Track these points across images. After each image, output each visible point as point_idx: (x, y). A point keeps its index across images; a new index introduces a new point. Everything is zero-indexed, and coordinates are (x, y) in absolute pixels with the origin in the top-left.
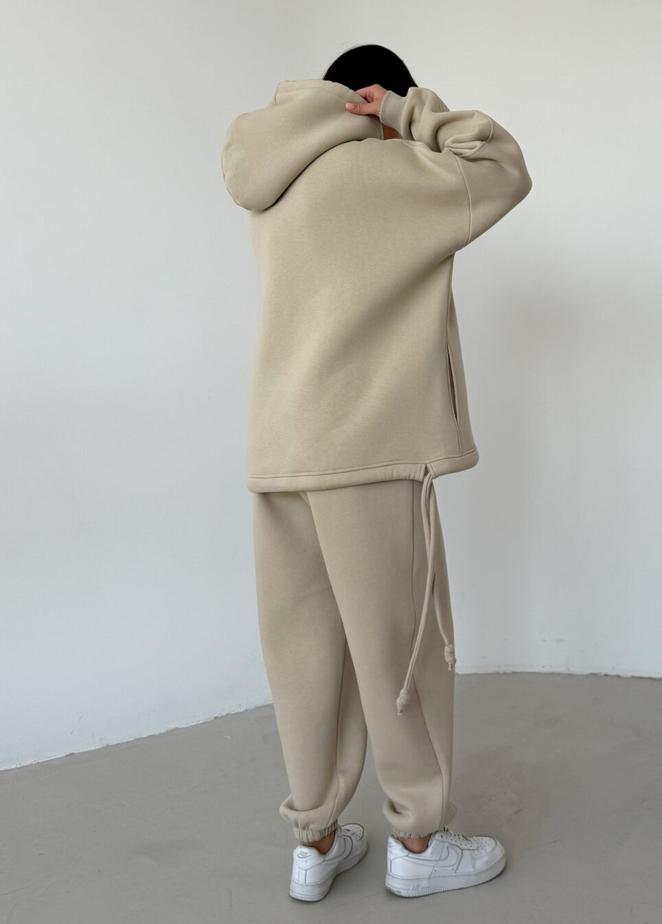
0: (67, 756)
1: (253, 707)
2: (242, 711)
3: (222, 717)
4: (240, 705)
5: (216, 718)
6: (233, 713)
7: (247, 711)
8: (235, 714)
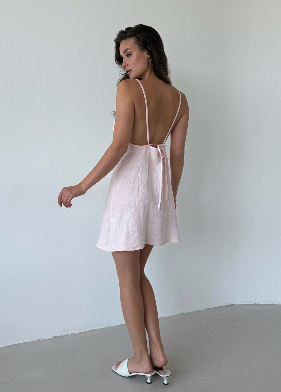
0: (120, 325)
1: (194, 311)
2: (189, 312)
3: (181, 314)
4: (188, 310)
5: (179, 314)
6: (185, 312)
7: (191, 312)
8: (186, 313)
